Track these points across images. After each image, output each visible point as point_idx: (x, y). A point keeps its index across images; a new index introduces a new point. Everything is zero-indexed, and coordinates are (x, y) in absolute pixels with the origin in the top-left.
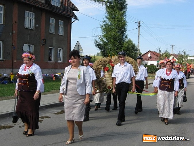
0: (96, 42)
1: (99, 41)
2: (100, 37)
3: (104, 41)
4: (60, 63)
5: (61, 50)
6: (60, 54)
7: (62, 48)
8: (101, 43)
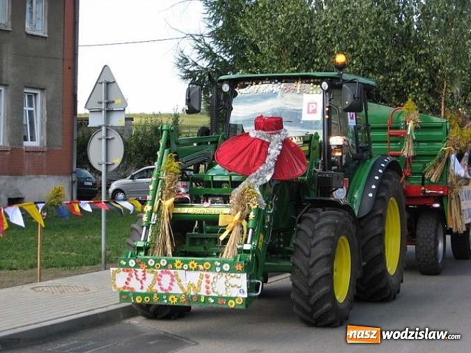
0: (184, 61)
1: (194, 56)
2: (198, 39)
3: (215, 56)
4: (34, 151)
5: (36, 94)
6: (31, 112)
7: (42, 90)
8: (205, 63)
